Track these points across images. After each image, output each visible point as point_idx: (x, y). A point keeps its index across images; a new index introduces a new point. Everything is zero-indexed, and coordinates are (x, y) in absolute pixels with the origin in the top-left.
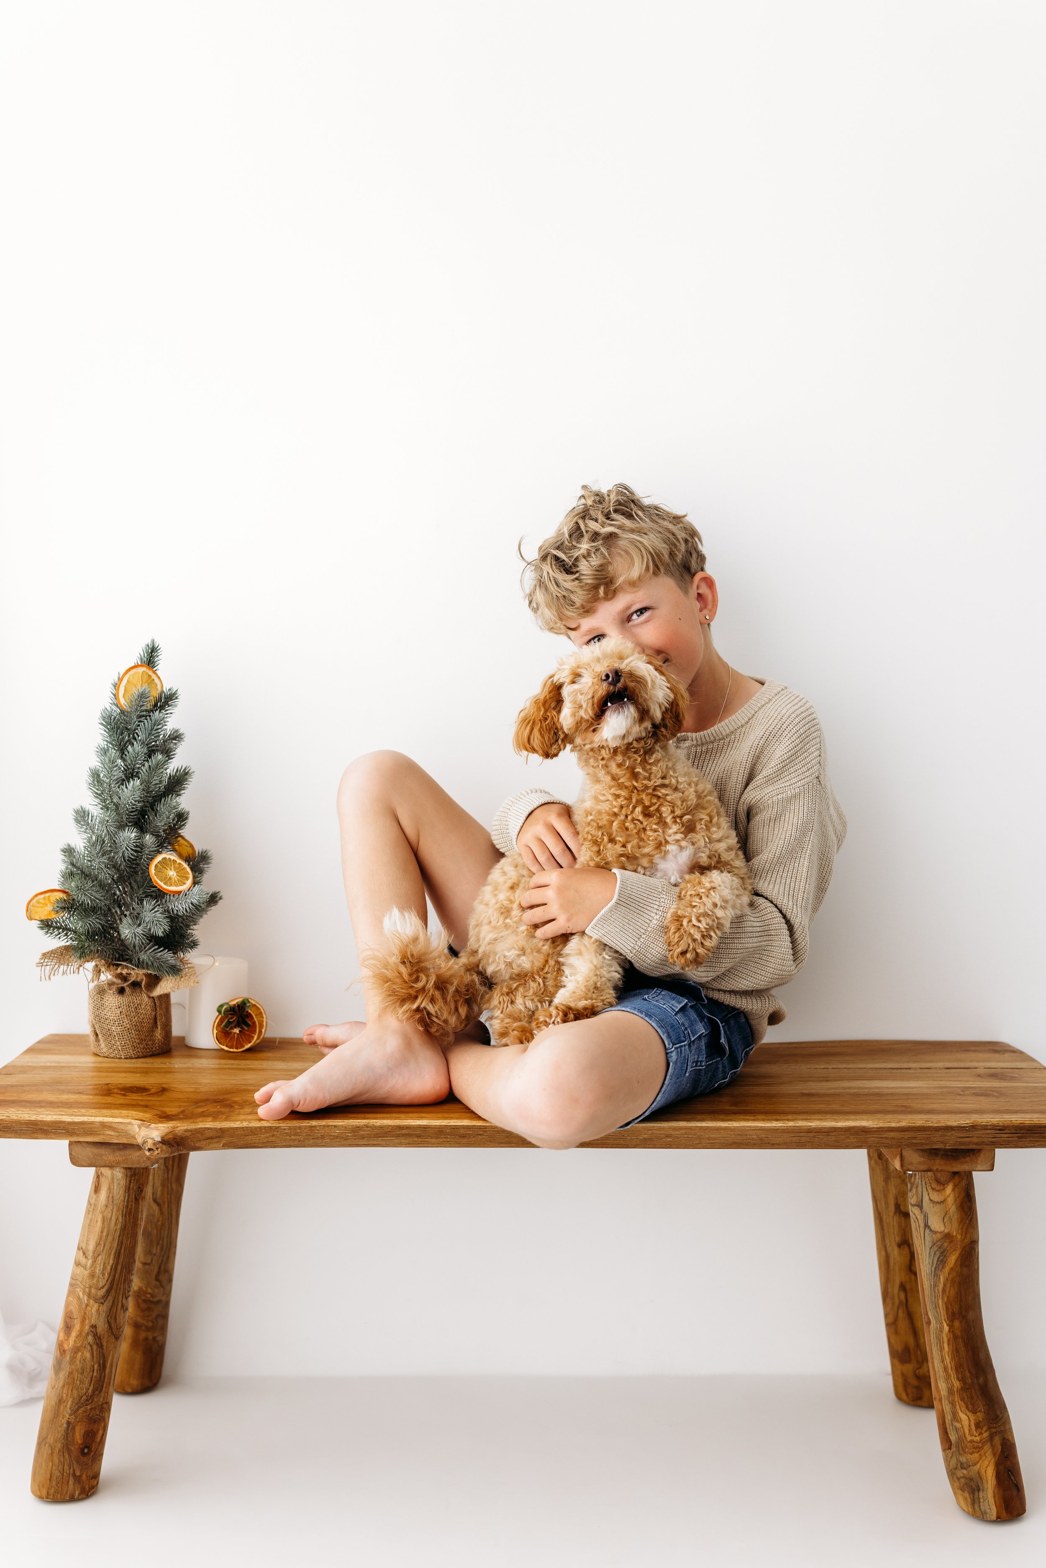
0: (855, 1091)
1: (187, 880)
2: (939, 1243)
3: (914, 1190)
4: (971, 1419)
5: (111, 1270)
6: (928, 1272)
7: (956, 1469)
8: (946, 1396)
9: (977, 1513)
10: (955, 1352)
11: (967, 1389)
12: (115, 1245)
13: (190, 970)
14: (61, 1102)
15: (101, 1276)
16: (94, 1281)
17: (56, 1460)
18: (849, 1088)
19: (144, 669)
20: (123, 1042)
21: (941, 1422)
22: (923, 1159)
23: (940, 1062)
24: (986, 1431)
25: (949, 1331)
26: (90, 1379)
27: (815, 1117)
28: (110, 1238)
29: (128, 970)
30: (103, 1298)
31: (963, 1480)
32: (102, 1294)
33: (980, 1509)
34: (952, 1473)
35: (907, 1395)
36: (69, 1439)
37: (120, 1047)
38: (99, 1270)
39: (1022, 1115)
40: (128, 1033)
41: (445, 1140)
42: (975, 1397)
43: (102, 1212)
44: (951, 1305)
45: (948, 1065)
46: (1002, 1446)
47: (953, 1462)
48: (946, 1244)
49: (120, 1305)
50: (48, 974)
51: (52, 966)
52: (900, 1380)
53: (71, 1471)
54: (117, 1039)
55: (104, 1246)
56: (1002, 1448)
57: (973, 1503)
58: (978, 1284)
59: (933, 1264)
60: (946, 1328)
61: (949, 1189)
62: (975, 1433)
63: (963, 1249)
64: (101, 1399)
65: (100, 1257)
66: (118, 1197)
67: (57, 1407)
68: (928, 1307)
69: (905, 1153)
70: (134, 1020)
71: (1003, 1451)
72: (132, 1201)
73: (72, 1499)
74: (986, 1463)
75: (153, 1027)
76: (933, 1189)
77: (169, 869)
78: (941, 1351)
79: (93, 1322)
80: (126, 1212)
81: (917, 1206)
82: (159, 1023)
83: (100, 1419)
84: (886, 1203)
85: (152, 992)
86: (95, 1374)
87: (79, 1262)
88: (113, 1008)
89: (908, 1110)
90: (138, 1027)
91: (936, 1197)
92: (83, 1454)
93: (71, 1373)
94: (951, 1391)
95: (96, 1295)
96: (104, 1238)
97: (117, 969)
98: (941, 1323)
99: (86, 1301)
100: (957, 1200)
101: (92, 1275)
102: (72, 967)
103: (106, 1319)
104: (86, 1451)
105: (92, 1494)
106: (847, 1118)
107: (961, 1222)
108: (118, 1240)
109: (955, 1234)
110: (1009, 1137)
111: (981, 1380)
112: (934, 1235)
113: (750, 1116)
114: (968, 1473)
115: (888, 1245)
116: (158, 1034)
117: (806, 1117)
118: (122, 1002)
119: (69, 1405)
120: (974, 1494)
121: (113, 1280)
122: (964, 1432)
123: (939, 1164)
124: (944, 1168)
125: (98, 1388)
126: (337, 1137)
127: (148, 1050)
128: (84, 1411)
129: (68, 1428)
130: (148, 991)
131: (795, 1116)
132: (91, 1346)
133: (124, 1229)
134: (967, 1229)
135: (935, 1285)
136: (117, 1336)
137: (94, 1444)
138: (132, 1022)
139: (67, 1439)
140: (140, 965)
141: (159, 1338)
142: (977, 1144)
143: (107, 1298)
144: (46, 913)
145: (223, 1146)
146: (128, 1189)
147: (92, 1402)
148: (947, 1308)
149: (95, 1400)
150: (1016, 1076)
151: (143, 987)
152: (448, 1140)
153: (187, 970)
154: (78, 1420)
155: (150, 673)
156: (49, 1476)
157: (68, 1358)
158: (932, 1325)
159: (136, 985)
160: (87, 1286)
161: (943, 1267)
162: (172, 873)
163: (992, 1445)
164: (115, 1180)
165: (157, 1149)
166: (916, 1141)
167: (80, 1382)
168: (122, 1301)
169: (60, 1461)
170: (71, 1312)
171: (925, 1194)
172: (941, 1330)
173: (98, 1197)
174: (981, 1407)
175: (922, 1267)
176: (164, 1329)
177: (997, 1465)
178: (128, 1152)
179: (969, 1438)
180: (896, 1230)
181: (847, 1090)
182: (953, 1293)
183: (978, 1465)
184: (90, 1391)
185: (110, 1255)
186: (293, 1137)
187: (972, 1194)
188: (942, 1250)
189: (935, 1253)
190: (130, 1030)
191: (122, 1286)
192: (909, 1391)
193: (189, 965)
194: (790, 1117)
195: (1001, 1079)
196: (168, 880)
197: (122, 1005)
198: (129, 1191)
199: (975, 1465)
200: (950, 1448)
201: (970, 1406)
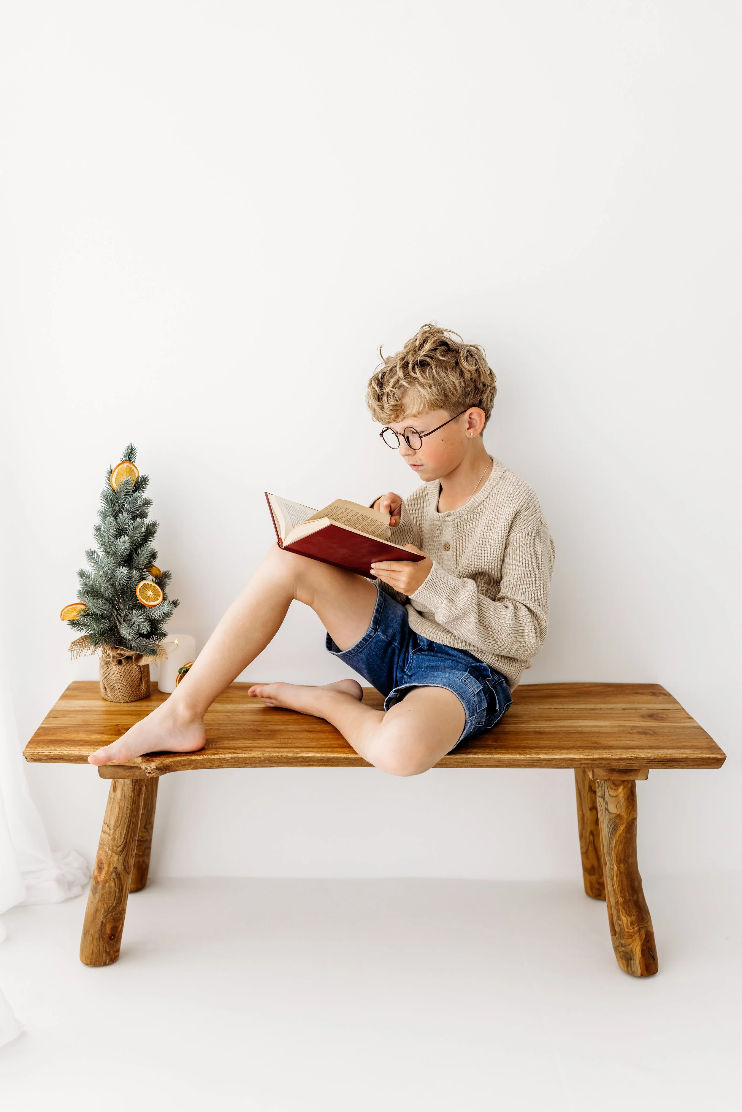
0: (567, 729)
1: (159, 597)
2: (613, 820)
3: (600, 788)
4: (628, 920)
5: (125, 836)
6: (606, 835)
7: (618, 946)
8: (614, 906)
9: (629, 971)
10: (621, 881)
11: (626, 902)
12: (127, 821)
13: (163, 651)
14: (92, 741)
15: (119, 840)
16: (115, 843)
17: (95, 943)
18: (564, 727)
19: (127, 464)
20: (122, 693)
21: (611, 920)
22: (606, 773)
23: (618, 704)
24: (636, 927)
25: (618, 869)
26: (114, 898)
27: (543, 751)
28: (124, 818)
29: (124, 652)
30: (120, 852)
31: (622, 954)
32: (120, 850)
33: (632, 970)
34: (616, 948)
35: (592, 893)
36: (103, 931)
37: (120, 696)
38: (118, 837)
39: (666, 751)
40: (125, 688)
41: (324, 764)
42: (631, 907)
43: (119, 803)
44: (619, 855)
45: (625, 706)
46: (646, 935)
47: (617, 943)
48: (617, 821)
49: (130, 855)
50: (76, 656)
51: (77, 650)
52: (588, 885)
53: (104, 949)
54: (118, 691)
55: (120, 822)
56: (646, 936)
57: (628, 966)
58: (635, 842)
59: (609, 831)
60: (616, 868)
61: (621, 789)
62: (630, 928)
63: (628, 823)
64: (121, 908)
65: (118, 829)
66: (128, 795)
67: (95, 914)
68: (605, 855)
69: (595, 770)
70: (128, 680)
71: (646, 938)
72: (136, 797)
73: (105, 964)
74: (636, 944)
75: (140, 683)
76: (611, 789)
77: (148, 590)
78: (612, 881)
79: (115, 866)
80: (133, 803)
81: (601, 797)
82: (143, 681)
83: (120, 919)
84: (584, 785)
85: (138, 663)
86: (117, 895)
87: (105, 831)
88: (115, 673)
89: (598, 746)
90: (131, 684)
91: (612, 793)
92: (111, 939)
93: (102, 895)
94: (617, 903)
95: (117, 850)
96: (120, 818)
97: (117, 651)
98: (613, 865)
99: (110, 854)
100: (625, 795)
101: (114, 839)
102: (90, 650)
103: (123, 864)
104: (112, 937)
105: (116, 961)
106: (561, 752)
107: (627, 808)
108: (129, 819)
109: (623, 815)
110: (657, 764)
111: (635, 897)
112: (610, 815)
113: (504, 750)
114: (625, 949)
115: (584, 809)
116: (143, 687)
117: (537, 751)
118: (121, 670)
119: (102, 913)
120: (628, 961)
121: (126, 842)
122: (624, 927)
123: (615, 777)
124: (618, 778)
125: (119, 902)
126: (259, 763)
127: (137, 697)
128: (111, 916)
129: (102, 925)
130: (136, 662)
131: (532, 751)
132: (114, 879)
133: (132, 812)
134: (630, 812)
135: (610, 844)
136: (129, 873)
137: (117, 933)
138: (127, 681)
139: (102, 932)
140: (131, 648)
141: (146, 861)
142: (638, 767)
143: (123, 852)
144: (72, 616)
145: (192, 768)
146: (133, 790)
147: (115, 910)
148: (617, 856)
149: (117, 909)
150: (665, 716)
151: (133, 660)
152: (325, 764)
153: (160, 651)
154: (107, 921)
155: (131, 466)
156: (91, 953)
157: (101, 886)
158: (607, 866)
159: (129, 658)
160: (111, 845)
161: (615, 834)
162: (150, 593)
163: (640, 934)
164: (126, 785)
165: (154, 772)
166: (601, 765)
167: (108, 899)
168: (131, 853)
169: (98, 944)
170: (101, 859)
171: (606, 790)
172: (613, 869)
173: (116, 794)
174: (635, 913)
175: (603, 832)
176: (148, 855)
177: (642, 945)
178: (133, 770)
179: (626, 930)
180: (589, 800)
181: (562, 729)
182: (621, 848)
183: (632, 945)
184: (114, 904)
185: (124, 828)
186: (233, 763)
187: (634, 791)
188: (615, 824)
189: (611, 825)
190: (126, 686)
191: (131, 844)
192: (594, 891)
193: (162, 648)
194: (528, 751)
195: (656, 719)
196: (148, 598)
197: (121, 671)
198: (134, 791)
199: (630, 945)
200: (615, 935)
201: (628, 913)
